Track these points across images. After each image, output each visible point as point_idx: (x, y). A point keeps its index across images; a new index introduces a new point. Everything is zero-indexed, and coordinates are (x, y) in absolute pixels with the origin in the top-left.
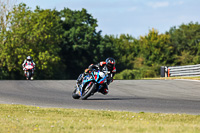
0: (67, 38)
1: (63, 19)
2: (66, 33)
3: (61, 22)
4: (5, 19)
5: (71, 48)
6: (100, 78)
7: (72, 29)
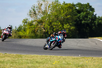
0: (79, 18)
1: (77, 8)
2: (79, 15)
3: (76, 9)
4: (48, 8)
5: (81, 23)
6: (59, 39)
7: (82, 13)
